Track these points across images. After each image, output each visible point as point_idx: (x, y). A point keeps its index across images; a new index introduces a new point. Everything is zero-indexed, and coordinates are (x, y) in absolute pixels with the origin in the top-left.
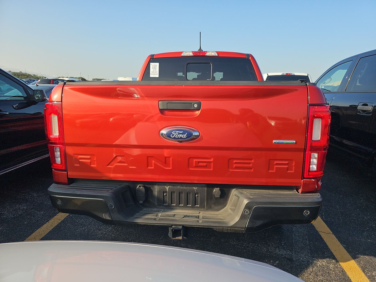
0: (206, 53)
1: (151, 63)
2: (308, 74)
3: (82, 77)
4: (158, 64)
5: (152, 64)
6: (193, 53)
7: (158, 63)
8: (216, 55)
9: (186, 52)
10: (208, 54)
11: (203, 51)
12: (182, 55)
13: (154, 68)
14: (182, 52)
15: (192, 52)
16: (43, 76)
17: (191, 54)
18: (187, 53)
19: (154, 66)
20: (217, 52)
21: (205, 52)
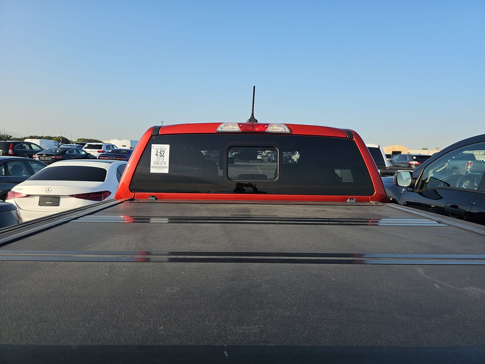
0: (267, 128)
1: (153, 145)
2: (379, 146)
3: (63, 136)
4: (167, 147)
5: (155, 148)
6: (240, 127)
7: (169, 146)
8: (288, 131)
9: (227, 125)
10: (270, 129)
11: (258, 122)
12: (219, 129)
13: (159, 154)
14: (218, 124)
15: (239, 124)
16: (8, 134)
17: (237, 129)
18: (228, 127)
19: (159, 151)
20: (288, 125)
21: (266, 124)
